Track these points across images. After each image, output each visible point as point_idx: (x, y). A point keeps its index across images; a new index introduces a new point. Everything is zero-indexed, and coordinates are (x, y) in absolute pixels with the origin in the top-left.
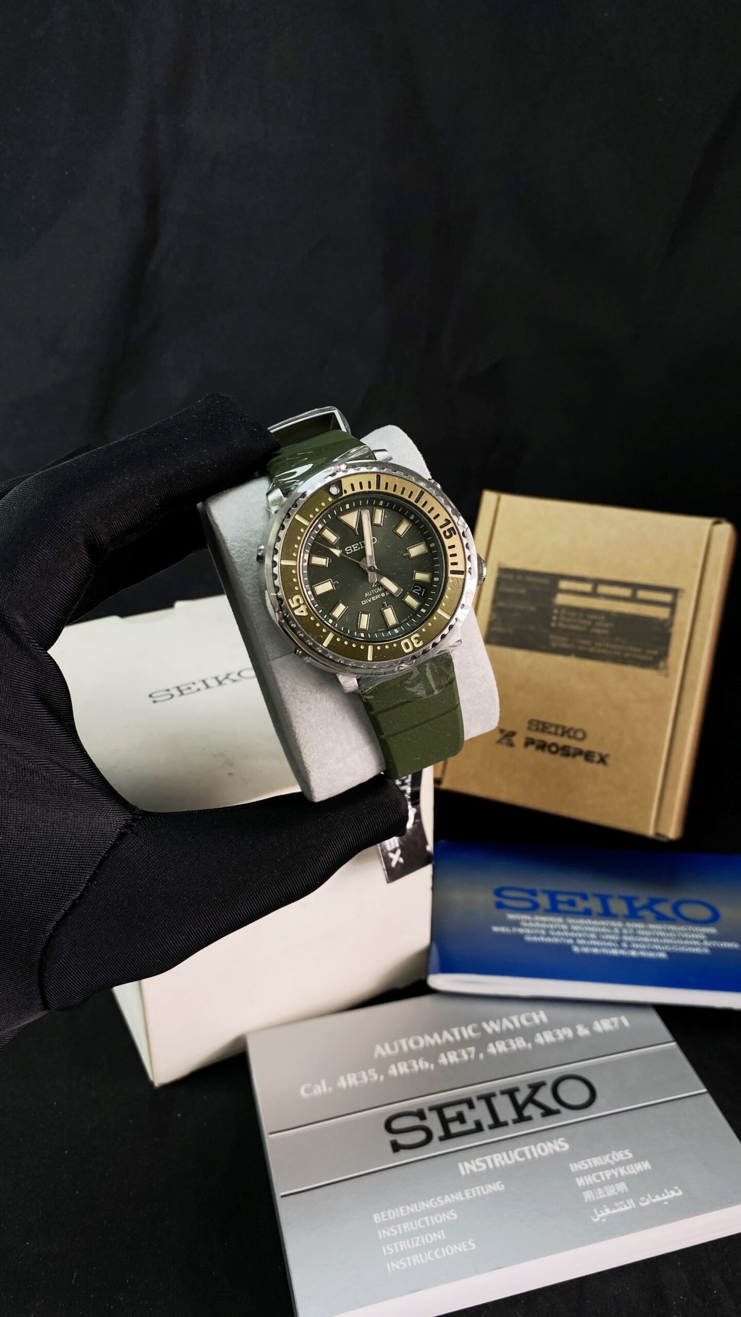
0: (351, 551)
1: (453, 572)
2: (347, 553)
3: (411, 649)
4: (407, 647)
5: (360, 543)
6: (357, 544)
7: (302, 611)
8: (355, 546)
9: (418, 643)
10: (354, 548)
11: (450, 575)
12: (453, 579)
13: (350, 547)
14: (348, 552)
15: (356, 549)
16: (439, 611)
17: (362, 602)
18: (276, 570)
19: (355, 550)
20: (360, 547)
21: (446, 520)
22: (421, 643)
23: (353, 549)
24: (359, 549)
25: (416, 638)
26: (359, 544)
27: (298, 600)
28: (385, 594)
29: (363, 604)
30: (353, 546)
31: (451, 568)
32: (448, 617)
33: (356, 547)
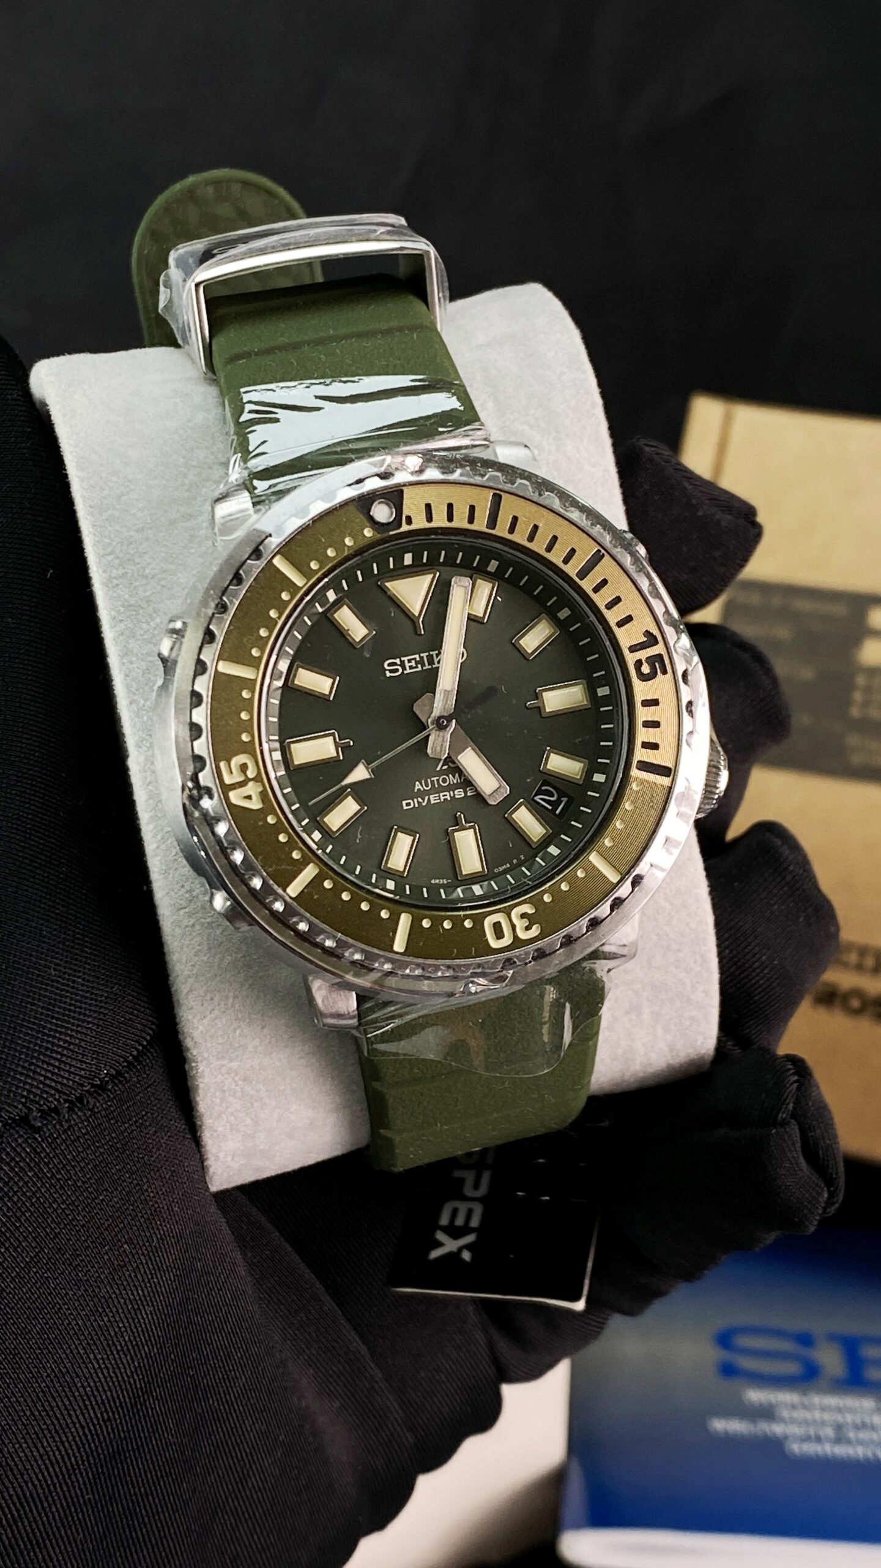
0: (397, 670)
1: (645, 766)
2: (388, 674)
3: (507, 941)
4: (499, 934)
5: (424, 655)
6: (417, 656)
7: (249, 797)
8: (409, 661)
9: (528, 928)
10: (407, 665)
11: (635, 772)
12: (642, 782)
13: (398, 661)
14: (391, 671)
15: (411, 667)
16: (594, 858)
17: (404, 803)
18: (203, 685)
19: (408, 671)
20: (423, 665)
21: (648, 633)
22: (535, 931)
23: (404, 668)
24: (420, 668)
25: (523, 916)
26: (422, 658)
27: (244, 768)
28: (466, 792)
29: (405, 808)
30: (405, 659)
31: (640, 754)
32: (614, 878)
33: (413, 663)
